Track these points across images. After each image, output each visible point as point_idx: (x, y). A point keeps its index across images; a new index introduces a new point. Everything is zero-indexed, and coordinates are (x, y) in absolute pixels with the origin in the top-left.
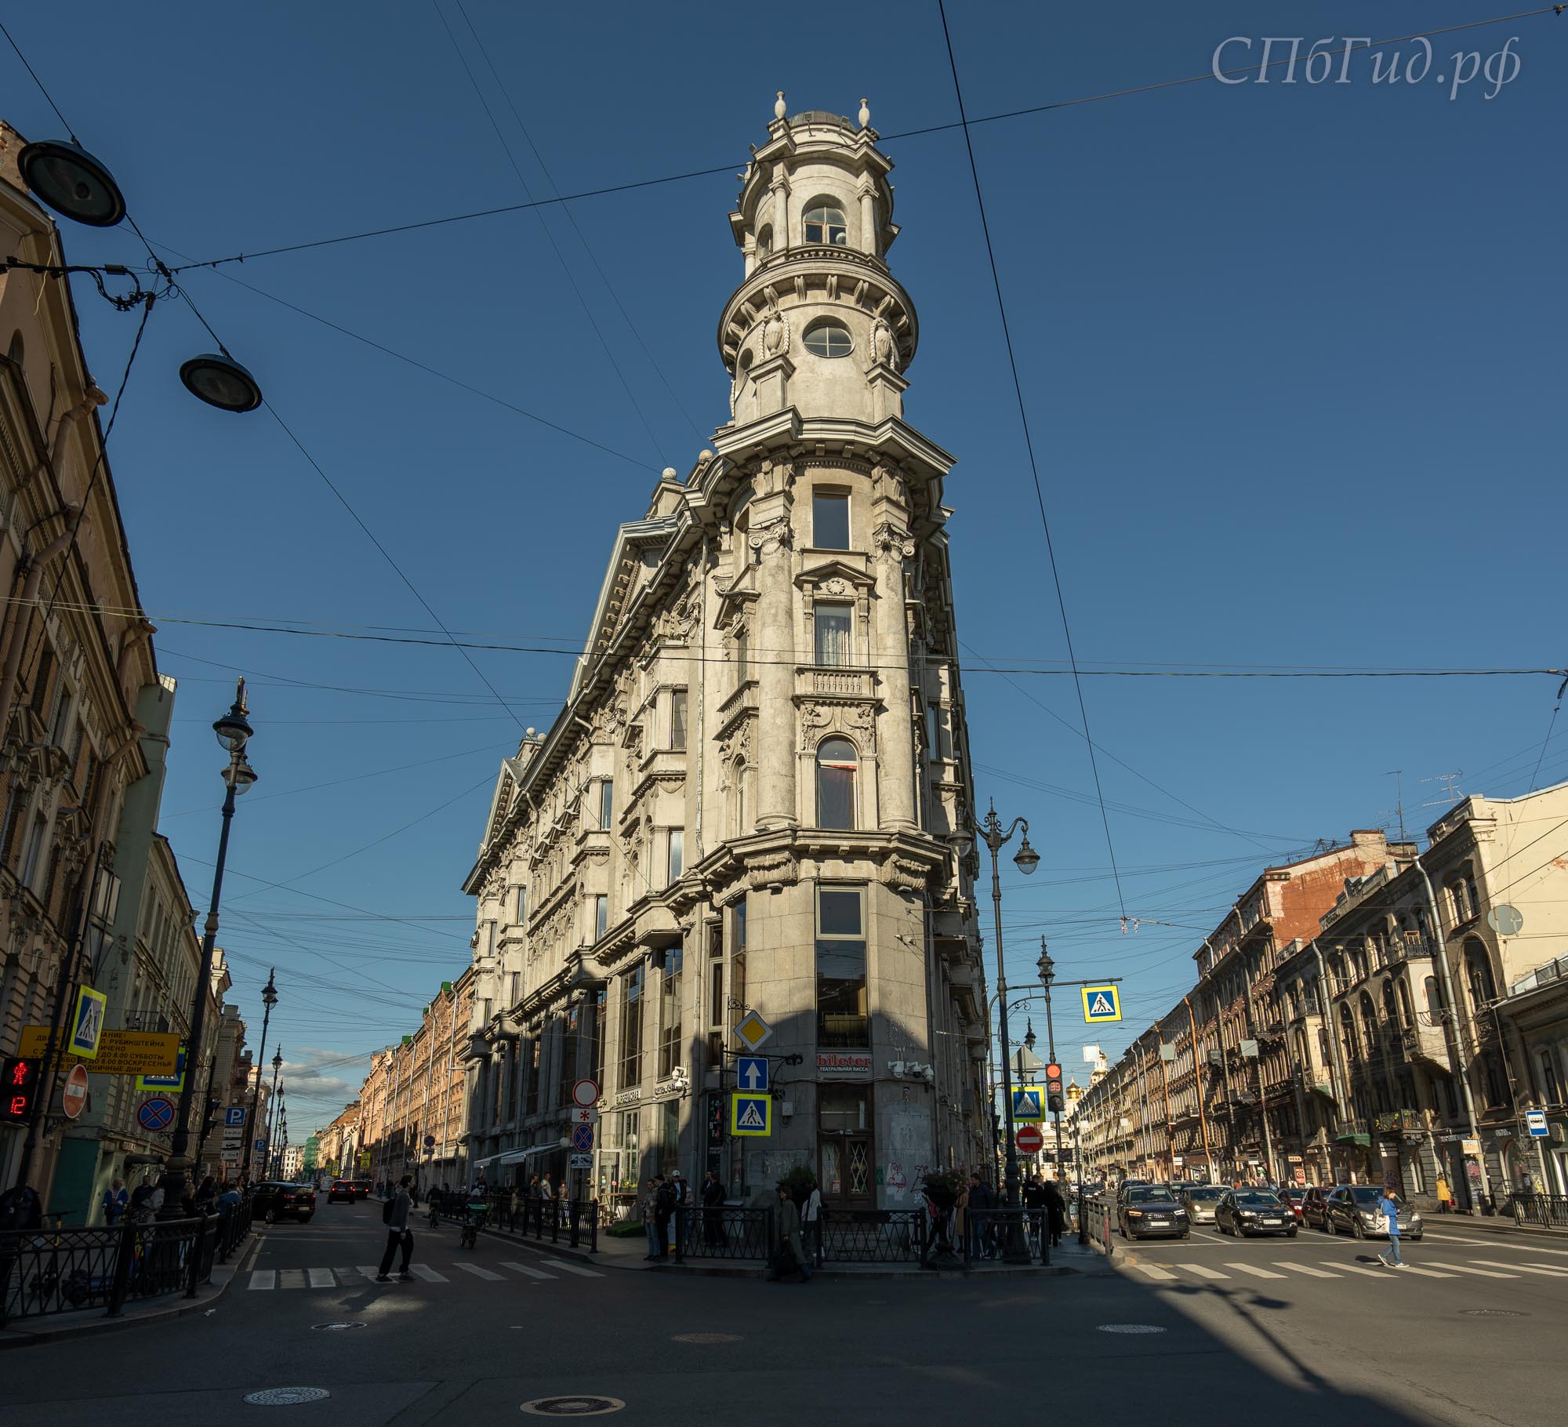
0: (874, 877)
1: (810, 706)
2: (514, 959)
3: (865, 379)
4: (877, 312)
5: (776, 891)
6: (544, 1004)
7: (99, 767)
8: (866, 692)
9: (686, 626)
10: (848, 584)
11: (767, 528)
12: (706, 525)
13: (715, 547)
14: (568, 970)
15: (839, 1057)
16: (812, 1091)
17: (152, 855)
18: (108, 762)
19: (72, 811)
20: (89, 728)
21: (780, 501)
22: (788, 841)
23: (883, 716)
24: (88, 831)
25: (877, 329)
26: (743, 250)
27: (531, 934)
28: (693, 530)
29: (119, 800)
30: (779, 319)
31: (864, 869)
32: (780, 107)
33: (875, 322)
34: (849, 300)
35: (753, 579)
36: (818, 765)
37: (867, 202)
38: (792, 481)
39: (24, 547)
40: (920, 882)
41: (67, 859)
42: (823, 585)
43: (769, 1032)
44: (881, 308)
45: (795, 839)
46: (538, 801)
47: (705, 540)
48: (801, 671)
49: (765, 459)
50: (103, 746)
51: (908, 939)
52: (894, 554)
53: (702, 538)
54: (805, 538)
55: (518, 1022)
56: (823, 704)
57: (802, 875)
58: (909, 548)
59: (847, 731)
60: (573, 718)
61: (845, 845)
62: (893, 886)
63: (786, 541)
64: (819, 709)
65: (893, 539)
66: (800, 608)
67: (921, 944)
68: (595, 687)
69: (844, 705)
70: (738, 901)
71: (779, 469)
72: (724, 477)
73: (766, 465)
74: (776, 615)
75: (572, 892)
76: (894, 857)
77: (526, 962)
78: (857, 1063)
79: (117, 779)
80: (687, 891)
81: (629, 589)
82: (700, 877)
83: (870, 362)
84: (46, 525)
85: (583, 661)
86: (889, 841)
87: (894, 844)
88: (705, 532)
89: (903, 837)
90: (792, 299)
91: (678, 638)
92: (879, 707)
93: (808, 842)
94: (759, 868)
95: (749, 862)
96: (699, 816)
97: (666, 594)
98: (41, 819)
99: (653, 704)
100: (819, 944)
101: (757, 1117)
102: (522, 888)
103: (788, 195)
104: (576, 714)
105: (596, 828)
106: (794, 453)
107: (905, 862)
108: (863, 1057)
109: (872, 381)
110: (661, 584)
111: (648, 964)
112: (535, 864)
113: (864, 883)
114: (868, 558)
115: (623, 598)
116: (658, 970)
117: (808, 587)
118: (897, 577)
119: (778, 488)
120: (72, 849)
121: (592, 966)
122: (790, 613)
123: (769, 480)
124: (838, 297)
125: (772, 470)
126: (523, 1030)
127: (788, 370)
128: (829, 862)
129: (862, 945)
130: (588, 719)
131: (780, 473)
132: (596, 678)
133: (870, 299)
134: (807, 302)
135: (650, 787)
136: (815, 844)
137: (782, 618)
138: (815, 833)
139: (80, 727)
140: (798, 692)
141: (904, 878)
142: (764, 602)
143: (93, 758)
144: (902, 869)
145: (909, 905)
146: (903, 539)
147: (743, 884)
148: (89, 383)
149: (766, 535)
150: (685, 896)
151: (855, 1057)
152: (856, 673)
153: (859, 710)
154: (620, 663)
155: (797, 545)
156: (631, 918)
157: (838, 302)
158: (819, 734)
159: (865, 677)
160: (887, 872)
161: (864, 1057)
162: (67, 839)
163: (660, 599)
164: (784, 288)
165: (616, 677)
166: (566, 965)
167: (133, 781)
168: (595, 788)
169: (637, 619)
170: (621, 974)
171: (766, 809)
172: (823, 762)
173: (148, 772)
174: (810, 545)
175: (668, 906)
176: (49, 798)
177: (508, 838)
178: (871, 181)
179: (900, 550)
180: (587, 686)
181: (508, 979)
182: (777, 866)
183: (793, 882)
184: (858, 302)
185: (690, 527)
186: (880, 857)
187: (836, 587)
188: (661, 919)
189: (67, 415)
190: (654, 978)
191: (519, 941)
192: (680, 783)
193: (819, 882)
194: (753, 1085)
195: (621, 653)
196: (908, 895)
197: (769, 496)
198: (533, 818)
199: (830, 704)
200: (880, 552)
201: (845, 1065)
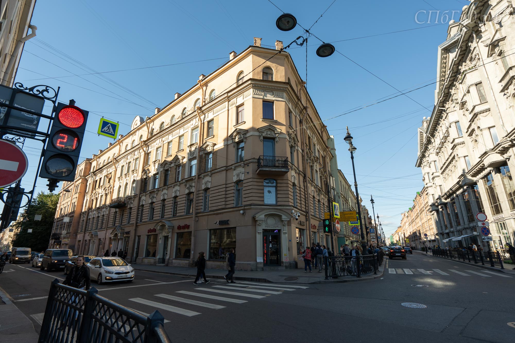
2: (438, 181)
6: (454, 192)
7: (324, 158)
9: (474, 63)
11: (502, 13)
12: (473, 28)
13: (479, 33)
14: (460, 181)
17: (339, 174)
18: (325, 157)
19: (321, 168)
20: (320, 151)
21: (505, 1)
24: (325, 172)
27: (442, 173)
28: (467, 32)
29: (329, 164)
35: (501, 33)
39: (300, 118)
41: (323, 179)
46: (433, 136)
47: (473, 32)
50: (323, 154)
53: (472, 33)
55: (445, 199)
60: (438, 108)
63: (513, 13)
68: (443, 97)
72: (476, 8)
75: (454, 158)
77: (443, 182)
79: (328, 160)
80: (504, 145)
81: (447, 64)
82: (509, 139)
84: (302, 112)
85: (437, 90)
88: (473, 30)
91: (472, 68)
96: (501, 120)
97: (463, 58)
98: (317, 171)
99: (468, 92)
102: (435, 161)
104: (439, 107)
105: (457, 137)
110: (459, 55)
111: (493, 173)
112: (437, 154)
115: (446, 67)
116: (498, 175)
120: (324, 176)
121: (470, 177)
126: (448, 201)
130: (444, 107)
132: (443, 94)
135: (476, 117)
139: (318, 151)
142: (509, 38)
143: (322, 157)
148: (302, 81)
149: (503, 15)
150: (503, 147)
154: (451, 85)
156: (482, 160)
162: (322, 174)
163: (460, 60)
165: (450, 90)
167: (331, 159)
168: (453, 125)
169: (453, 70)
170: (482, 179)
175: (496, 153)
176: (317, 167)
177: (426, 149)
180: (440, 97)
181: (438, 188)
185: (466, 32)
188: (496, 157)
189: (300, 89)
190: (497, 177)
191: (439, 176)
192: (488, 112)
195: (450, 83)
197: (499, 2)
198: (433, 141)
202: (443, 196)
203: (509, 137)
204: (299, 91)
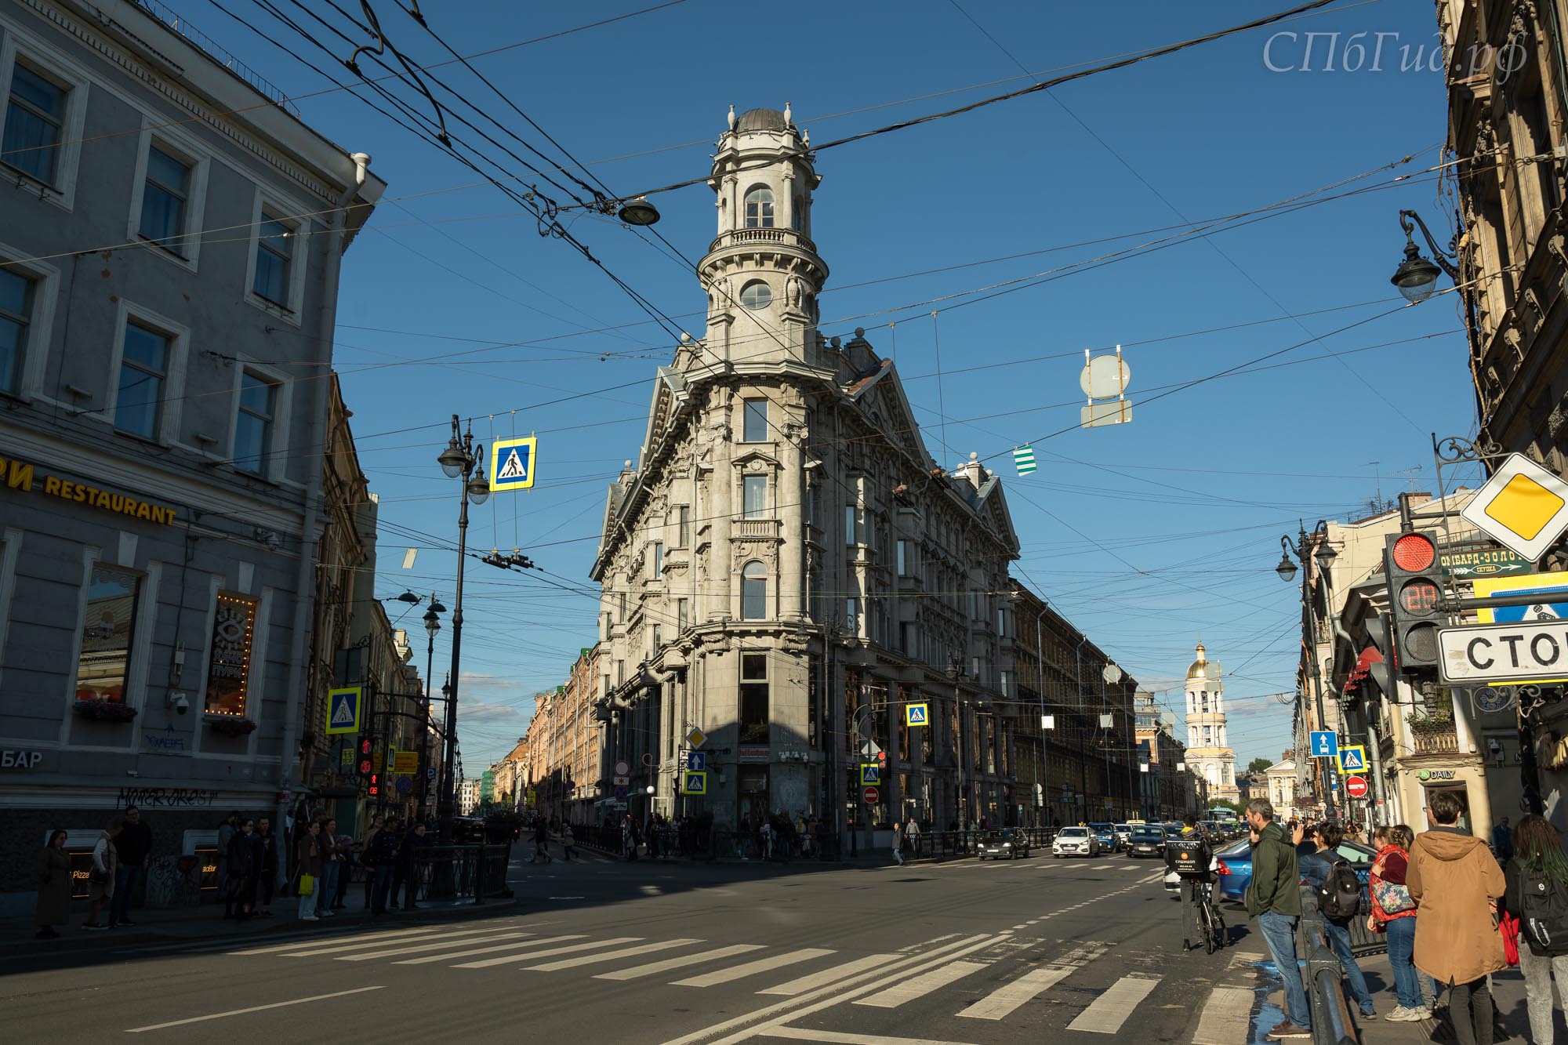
0: (773, 646)
1: (738, 544)
2: (619, 649)
3: (779, 320)
4: (790, 268)
5: (720, 655)
6: (636, 689)
8: (772, 533)
9: (687, 465)
10: (763, 462)
11: (716, 429)
13: (699, 420)
14: (642, 671)
15: (753, 749)
16: (735, 769)
17: (373, 612)
21: (723, 412)
22: (721, 629)
23: (783, 548)
25: (789, 281)
26: (717, 204)
27: (627, 633)
30: (726, 281)
31: (767, 641)
32: (731, 117)
33: (788, 276)
34: (769, 265)
35: (711, 457)
36: (743, 577)
37: (787, 184)
38: (731, 396)
40: (804, 646)
42: (748, 465)
43: (706, 739)
44: (792, 265)
45: (726, 627)
46: (632, 530)
47: (693, 414)
48: (734, 522)
49: (714, 384)
51: (796, 681)
52: (795, 440)
54: (738, 436)
55: (624, 699)
56: (746, 542)
57: (732, 647)
58: (805, 433)
59: (760, 557)
60: (641, 487)
61: (754, 629)
62: (786, 650)
63: (728, 438)
64: (744, 545)
65: (793, 430)
66: (735, 482)
67: (807, 683)
68: (651, 471)
69: (759, 542)
70: (703, 656)
71: (723, 389)
72: (695, 388)
73: (715, 388)
74: (720, 486)
75: (641, 618)
76: (784, 634)
77: (628, 654)
78: (762, 753)
80: (684, 644)
83: (783, 307)
85: (644, 450)
86: (779, 626)
87: (782, 628)
88: (693, 411)
89: (786, 624)
90: (732, 268)
91: (684, 471)
92: (781, 542)
93: (732, 628)
94: (709, 642)
95: (704, 638)
96: (693, 595)
100: (742, 687)
101: (699, 785)
102: (623, 593)
103: (735, 184)
104: (644, 483)
105: (653, 578)
106: (731, 380)
107: (791, 637)
108: (764, 750)
109: (784, 321)
111: (676, 679)
112: (630, 579)
113: (768, 649)
114: (777, 445)
116: (680, 685)
117: (739, 467)
118: (796, 454)
119: (722, 404)
121: (652, 672)
122: (729, 485)
123: (718, 397)
124: (762, 264)
125: (719, 391)
126: (626, 704)
127: (730, 320)
128: (748, 639)
129: (766, 686)
130: (650, 488)
131: (725, 391)
133: (783, 262)
134: (744, 269)
136: (737, 629)
137: (724, 488)
138: (737, 624)
140: (733, 537)
141: (793, 645)
142: (715, 475)
144: (790, 641)
145: (798, 660)
146: (800, 428)
147: (702, 649)
149: (715, 433)
150: (684, 646)
151: (760, 750)
152: (766, 522)
153: (767, 544)
154: (663, 463)
155: (734, 438)
156: (662, 653)
157: (762, 268)
158: (744, 560)
159: (772, 523)
160: (781, 642)
161: (767, 749)
164: (728, 261)
165: (662, 469)
166: (638, 670)
168: (651, 548)
170: (668, 681)
171: (713, 608)
172: (746, 576)
173: (366, 559)
174: (741, 441)
175: (677, 651)
177: (615, 549)
178: (791, 166)
179: (799, 436)
181: (617, 663)
182: (719, 641)
183: (728, 650)
184: (775, 266)
186: (777, 634)
187: (755, 466)
188: (674, 658)
190: (679, 687)
191: (622, 636)
192: (686, 569)
193: (742, 649)
194: (696, 767)
195: (662, 457)
196: (798, 654)
197: (717, 408)
198: (629, 542)
199: (750, 542)
200: (785, 439)
201: (754, 755)
202: (618, 692)
203: (687, 637)
204: (331, 430)
